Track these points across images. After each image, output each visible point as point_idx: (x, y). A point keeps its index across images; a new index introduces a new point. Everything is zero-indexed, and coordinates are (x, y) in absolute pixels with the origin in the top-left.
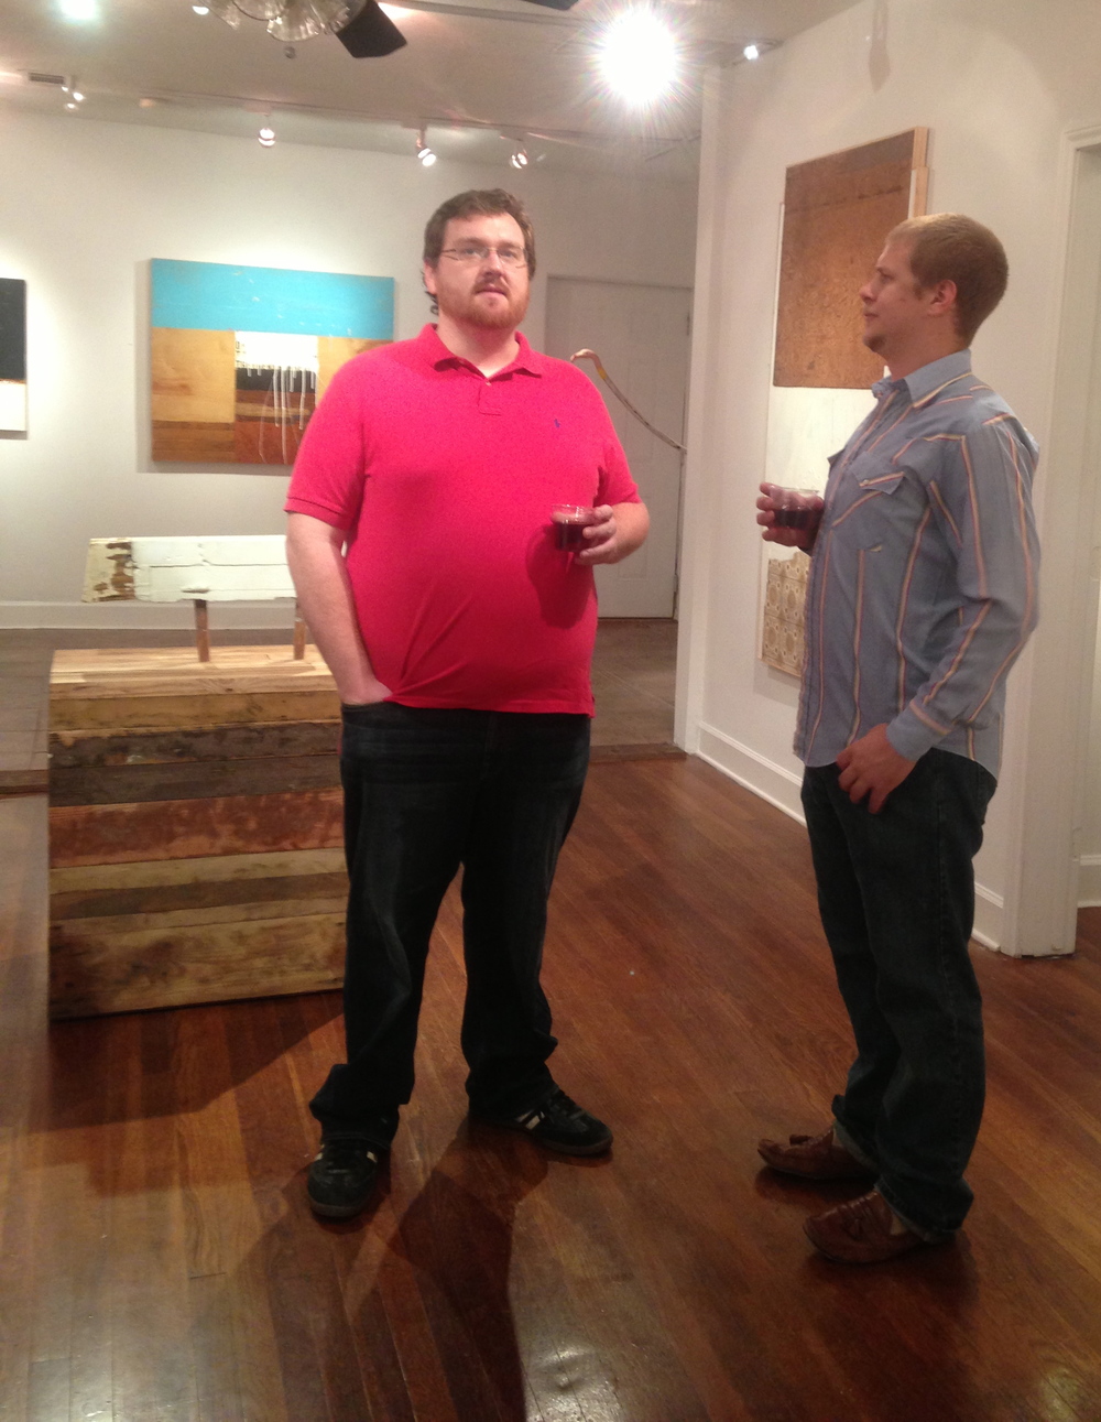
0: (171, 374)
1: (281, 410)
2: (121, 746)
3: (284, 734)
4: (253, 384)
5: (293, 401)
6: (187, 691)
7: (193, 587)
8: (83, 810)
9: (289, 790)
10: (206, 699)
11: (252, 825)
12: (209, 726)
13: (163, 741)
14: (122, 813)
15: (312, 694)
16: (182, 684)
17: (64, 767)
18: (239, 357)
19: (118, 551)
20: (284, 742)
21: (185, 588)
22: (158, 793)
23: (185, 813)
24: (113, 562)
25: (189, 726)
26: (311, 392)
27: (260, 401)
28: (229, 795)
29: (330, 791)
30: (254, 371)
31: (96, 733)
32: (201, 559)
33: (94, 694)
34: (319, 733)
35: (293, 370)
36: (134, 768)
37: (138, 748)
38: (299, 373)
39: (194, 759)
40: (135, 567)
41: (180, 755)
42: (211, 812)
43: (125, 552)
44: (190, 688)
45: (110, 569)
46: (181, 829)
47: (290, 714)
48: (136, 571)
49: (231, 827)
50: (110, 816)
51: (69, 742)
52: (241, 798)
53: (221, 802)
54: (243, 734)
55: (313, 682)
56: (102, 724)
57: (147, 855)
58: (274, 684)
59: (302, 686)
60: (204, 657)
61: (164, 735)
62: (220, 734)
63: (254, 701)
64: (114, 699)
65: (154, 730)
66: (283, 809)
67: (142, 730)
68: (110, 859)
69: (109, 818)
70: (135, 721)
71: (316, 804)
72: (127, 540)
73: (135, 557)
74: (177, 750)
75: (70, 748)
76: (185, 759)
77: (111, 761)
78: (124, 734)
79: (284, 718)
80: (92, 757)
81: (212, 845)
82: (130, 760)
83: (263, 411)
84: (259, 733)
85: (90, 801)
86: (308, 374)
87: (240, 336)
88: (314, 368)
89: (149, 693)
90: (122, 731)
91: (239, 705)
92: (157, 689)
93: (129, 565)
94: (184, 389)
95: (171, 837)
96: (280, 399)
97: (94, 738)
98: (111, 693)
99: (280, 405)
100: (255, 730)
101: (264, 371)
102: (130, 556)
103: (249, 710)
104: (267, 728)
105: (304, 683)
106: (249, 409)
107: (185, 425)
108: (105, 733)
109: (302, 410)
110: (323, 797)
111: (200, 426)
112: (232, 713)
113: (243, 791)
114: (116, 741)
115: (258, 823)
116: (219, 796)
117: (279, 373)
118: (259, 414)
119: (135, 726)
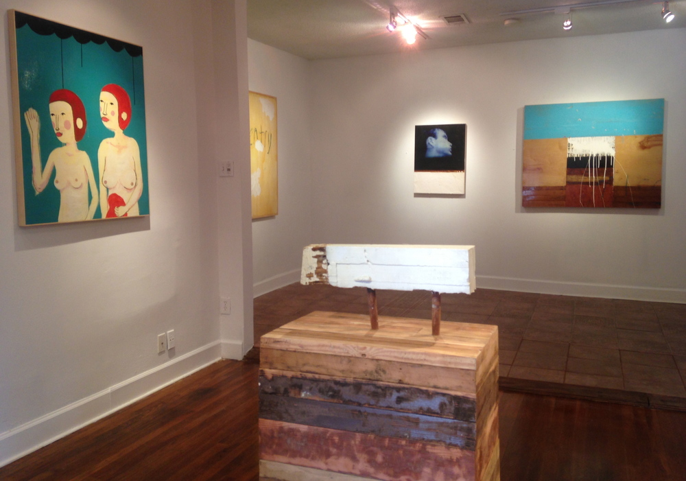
0: (533, 163)
1: (592, 178)
2: (298, 384)
3: (401, 394)
4: (577, 165)
5: (600, 173)
6: (337, 352)
7: (361, 279)
8: (278, 424)
9: (404, 438)
10: (350, 359)
11: (379, 458)
12: (350, 380)
13: (322, 385)
14: (299, 431)
16: (334, 347)
17: (266, 393)
18: (570, 152)
20: (400, 400)
21: (356, 278)
22: (318, 421)
23: (336, 439)
24: (316, 260)
25: (338, 378)
26: (610, 167)
27: (581, 174)
28: (363, 432)
29: (434, 446)
30: (577, 158)
31: (284, 373)
32: (366, 260)
33: (284, 347)
35: (600, 155)
36: (305, 400)
37: (308, 388)
38: (603, 158)
39: (341, 402)
40: (328, 264)
41: (332, 396)
42: (353, 443)
43: (322, 253)
44: (338, 350)
45: (314, 264)
46: (334, 451)
47: (406, 380)
49: (366, 457)
51: (270, 377)
52: (372, 436)
53: (358, 436)
54: (372, 389)
55: (423, 357)
56: (289, 368)
57: (314, 463)
58: (392, 354)
59: (412, 359)
60: (375, 326)
61: (323, 381)
62: (358, 386)
63: (381, 366)
64: (295, 351)
65: (317, 376)
66: (401, 452)
67: (310, 375)
68: (293, 461)
69: (291, 432)
70: (306, 368)
71: (424, 454)
74: (331, 393)
75: (270, 381)
76: (335, 401)
77: (292, 394)
78: (300, 376)
79: (401, 382)
80: (282, 390)
81: (354, 467)
82: (303, 395)
83: (582, 179)
84: (383, 390)
85: (281, 419)
86: (609, 158)
87: (570, 140)
88: (612, 153)
89: (316, 350)
90: (298, 374)
91: (371, 367)
93: (324, 262)
94: (539, 170)
95: (328, 455)
96: (592, 172)
97: (283, 376)
98: (292, 347)
99: (592, 175)
101: (583, 158)
102: (325, 257)
103: (377, 372)
105: (414, 357)
106: (574, 178)
108: (289, 374)
109: (605, 178)
110: (429, 448)
111: (546, 189)
112: (366, 372)
113: (373, 432)
114: (295, 380)
115: (384, 458)
116: (357, 431)
117: (592, 158)
118: (579, 180)
119: (307, 372)
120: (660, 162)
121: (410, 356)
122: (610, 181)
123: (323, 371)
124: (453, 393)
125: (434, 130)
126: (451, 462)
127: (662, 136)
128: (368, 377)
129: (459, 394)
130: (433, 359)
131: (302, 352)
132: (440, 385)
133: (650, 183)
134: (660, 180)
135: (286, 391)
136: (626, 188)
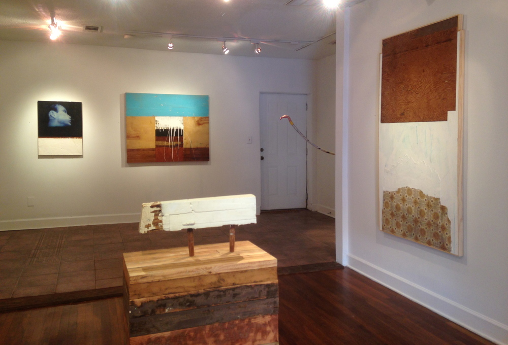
0: (133, 133)
1: (171, 143)
2: (162, 304)
3: (235, 291)
4: (162, 134)
5: (176, 140)
6: (191, 274)
7: (188, 223)
8: (146, 337)
9: (237, 319)
10: (200, 278)
11: (222, 337)
12: (202, 291)
13: (181, 300)
14: (164, 337)
15: (246, 271)
16: (189, 272)
17: (136, 317)
18: (157, 126)
19: (155, 209)
20: (235, 296)
21: (185, 223)
22: (180, 325)
23: (192, 334)
24: (154, 214)
25: (193, 292)
26: (181, 136)
27: (164, 140)
28: (211, 324)
29: (255, 318)
30: (162, 130)
31: (151, 299)
32: (191, 210)
33: (150, 280)
34: (249, 290)
35: (175, 128)
36: (169, 314)
37: (171, 304)
38: (177, 130)
39: (196, 308)
40: (163, 216)
41: (189, 306)
42: (204, 332)
43: (158, 209)
44: (192, 273)
45: (152, 217)
46: (191, 342)
47: (237, 282)
48: (163, 218)
49: (212, 339)
50: (158, 338)
51: (139, 304)
52: (217, 324)
53: (208, 327)
54: (216, 293)
55: (248, 265)
56: (154, 294)
58: (229, 268)
59: (241, 268)
60: (192, 254)
61: (182, 296)
62: (207, 294)
63: (220, 277)
64: (159, 281)
65: (177, 295)
66: (236, 328)
67: (172, 295)
69: (158, 340)
70: (169, 291)
71: (250, 325)
72: (158, 203)
73: (162, 211)
74: (188, 304)
75: (139, 308)
76: (191, 308)
77: (158, 312)
78: (164, 298)
79: (234, 284)
80: (150, 311)
83: (165, 143)
84: (224, 292)
85: (149, 332)
86: (180, 130)
87: (157, 118)
88: (182, 127)
89: (175, 277)
90: (163, 297)
91: (214, 279)
92: (178, 275)
93: (160, 215)
94: (138, 137)
96: (171, 139)
97: (150, 301)
98: (157, 279)
99: (171, 141)
100: (222, 291)
101: (165, 130)
102: (160, 211)
103: (219, 281)
104: (227, 290)
105: (243, 266)
106: (160, 143)
107: (138, 150)
108: (155, 298)
109: (178, 143)
110: (253, 321)
111: (144, 150)
112: (211, 283)
113: (217, 321)
114: (160, 302)
115: (225, 336)
116: (207, 324)
117: (170, 130)
118: (163, 144)
119: (169, 294)
120: (208, 133)
121: (239, 267)
122: (181, 145)
123: (181, 290)
124: (266, 283)
125: (55, 105)
126: (265, 325)
127: (208, 117)
128: (213, 286)
129: (269, 282)
130: (253, 265)
131: (165, 281)
132: (258, 280)
133: (203, 146)
134: (208, 144)
135: (153, 312)
136: (190, 149)
